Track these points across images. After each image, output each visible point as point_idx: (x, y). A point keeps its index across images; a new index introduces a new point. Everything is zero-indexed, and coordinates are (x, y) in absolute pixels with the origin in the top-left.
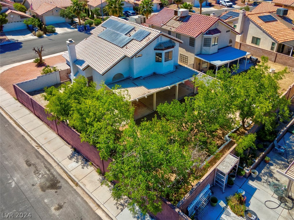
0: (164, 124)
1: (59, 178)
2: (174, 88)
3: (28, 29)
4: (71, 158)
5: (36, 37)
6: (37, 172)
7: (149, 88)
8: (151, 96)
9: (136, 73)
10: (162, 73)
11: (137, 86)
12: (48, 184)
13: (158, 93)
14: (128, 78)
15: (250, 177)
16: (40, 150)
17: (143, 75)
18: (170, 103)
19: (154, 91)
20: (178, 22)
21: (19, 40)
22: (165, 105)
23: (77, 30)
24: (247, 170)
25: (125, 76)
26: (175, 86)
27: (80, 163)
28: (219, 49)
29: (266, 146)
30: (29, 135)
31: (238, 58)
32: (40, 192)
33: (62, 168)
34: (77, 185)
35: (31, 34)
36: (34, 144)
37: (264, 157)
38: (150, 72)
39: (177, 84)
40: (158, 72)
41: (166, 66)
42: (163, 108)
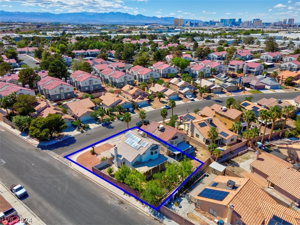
0: (155, 181)
1: (122, 201)
2: (158, 166)
3: (72, 126)
4: (124, 194)
5: (80, 132)
6: (115, 199)
7: (149, 167)
8: (150, 171)
9: (143, 160)
10: (153, 159)
11: (144, 166)
12: (120, 203)
13: (152, 169)
14: (140, 162)
15: (182, 197)
16: (112, 193)
17: (146, 160)
18: (157, 173)
19: (151, 168)
20: (159, 131)
21: (72, 135)
22: (156, 174)
23: (101, 125)
24: (181, 195)
25: (139, 162)
26: (159, 165)
27: (128, 196)
28: (178, 144)
29: (188, 187)
30: (105, 188)
31: (186, 150)
32: (118, 205)
33: (122, 198)
34: (129, 202)
35: (76, 130)
36: (109, 191)
37: (187, 190)
38: (149, 159)
39: (160, 165)
40: (151, 159)
41: (155, 156)
42: (155, 175)
